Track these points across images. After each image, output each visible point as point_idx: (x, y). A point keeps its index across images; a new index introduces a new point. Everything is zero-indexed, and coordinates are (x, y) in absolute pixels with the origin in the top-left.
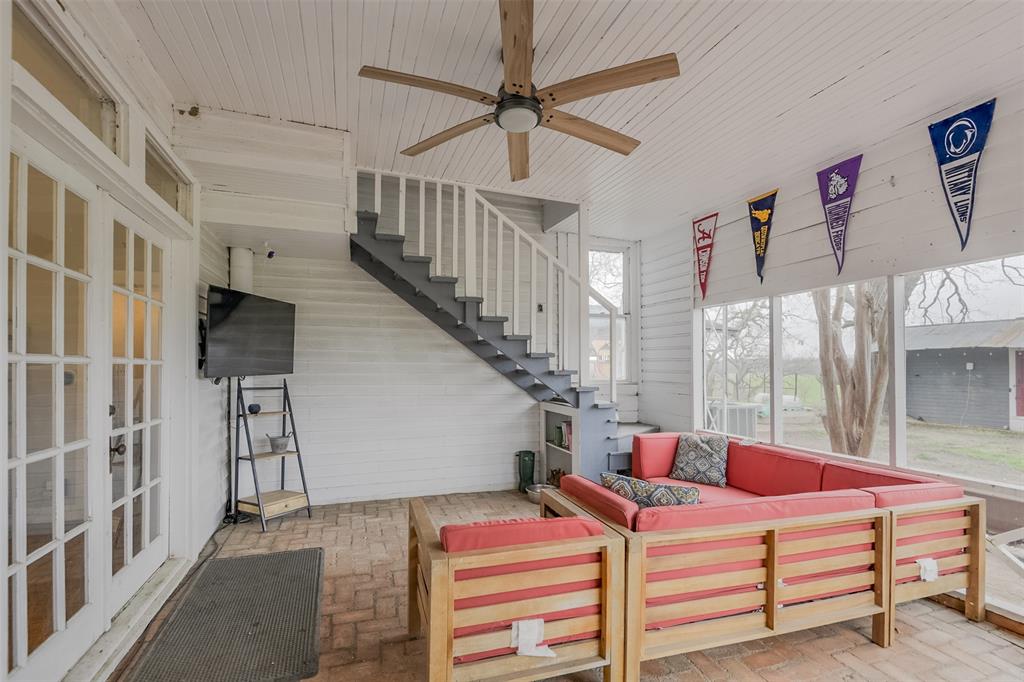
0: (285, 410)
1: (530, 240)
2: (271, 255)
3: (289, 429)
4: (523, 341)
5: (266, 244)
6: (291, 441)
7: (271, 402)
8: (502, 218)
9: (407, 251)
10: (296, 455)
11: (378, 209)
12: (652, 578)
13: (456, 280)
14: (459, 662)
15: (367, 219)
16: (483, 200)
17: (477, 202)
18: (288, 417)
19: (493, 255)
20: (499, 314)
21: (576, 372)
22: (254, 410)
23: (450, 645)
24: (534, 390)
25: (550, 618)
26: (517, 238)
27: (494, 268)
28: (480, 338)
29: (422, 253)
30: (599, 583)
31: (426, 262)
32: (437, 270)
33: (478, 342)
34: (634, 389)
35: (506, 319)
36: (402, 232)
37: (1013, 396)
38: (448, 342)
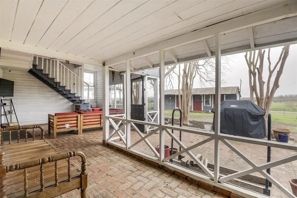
0: (11, 105)
1: (71, 71)
2: (10, 71)
3: (12, 109)
4: (70, 91)
5: (9, 69)
6: (14, 111)
7: (8, 103)
8: (65, 67)
9: (43, 72)
10: (15, 115)
11: (37, 64)
12: (84, 119)
13: (55, 78)
14: (58, 129)
15: (34, 66)
16: (61, 63)
17: (59, 63)
18: (12, 107)
19: (63, 72)
20: (64, 85)
21: (81, 97)
22: (5, 104)
23: (56, 127)
24: (73, 101)
25: (70, 124)
26: (68, 71)
27: (63, 75)
28: (60, 90)
29: (47, 73)
30: (77, 120)
31: (48, 75)
32: (51, 76)
33: (59, 91)
34: (95, 101)
35: (66, 86)
36: (42, 69)
37: (176, 103)
38: (52, 90)
